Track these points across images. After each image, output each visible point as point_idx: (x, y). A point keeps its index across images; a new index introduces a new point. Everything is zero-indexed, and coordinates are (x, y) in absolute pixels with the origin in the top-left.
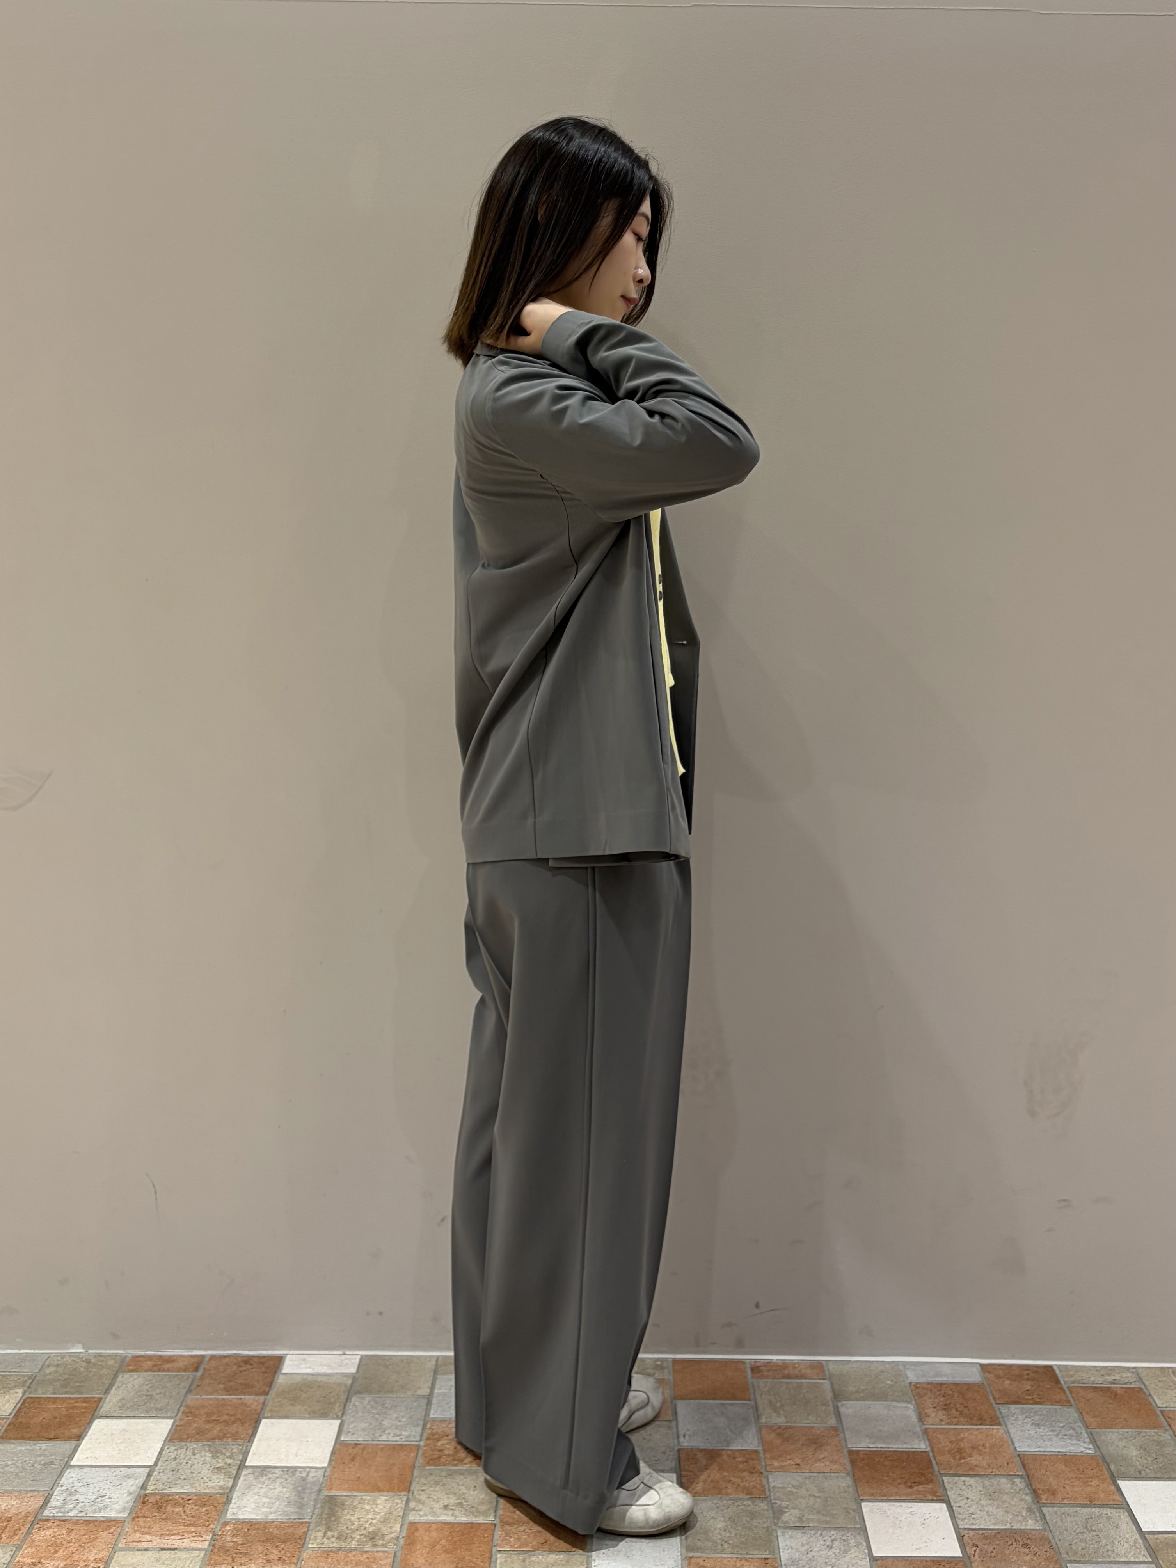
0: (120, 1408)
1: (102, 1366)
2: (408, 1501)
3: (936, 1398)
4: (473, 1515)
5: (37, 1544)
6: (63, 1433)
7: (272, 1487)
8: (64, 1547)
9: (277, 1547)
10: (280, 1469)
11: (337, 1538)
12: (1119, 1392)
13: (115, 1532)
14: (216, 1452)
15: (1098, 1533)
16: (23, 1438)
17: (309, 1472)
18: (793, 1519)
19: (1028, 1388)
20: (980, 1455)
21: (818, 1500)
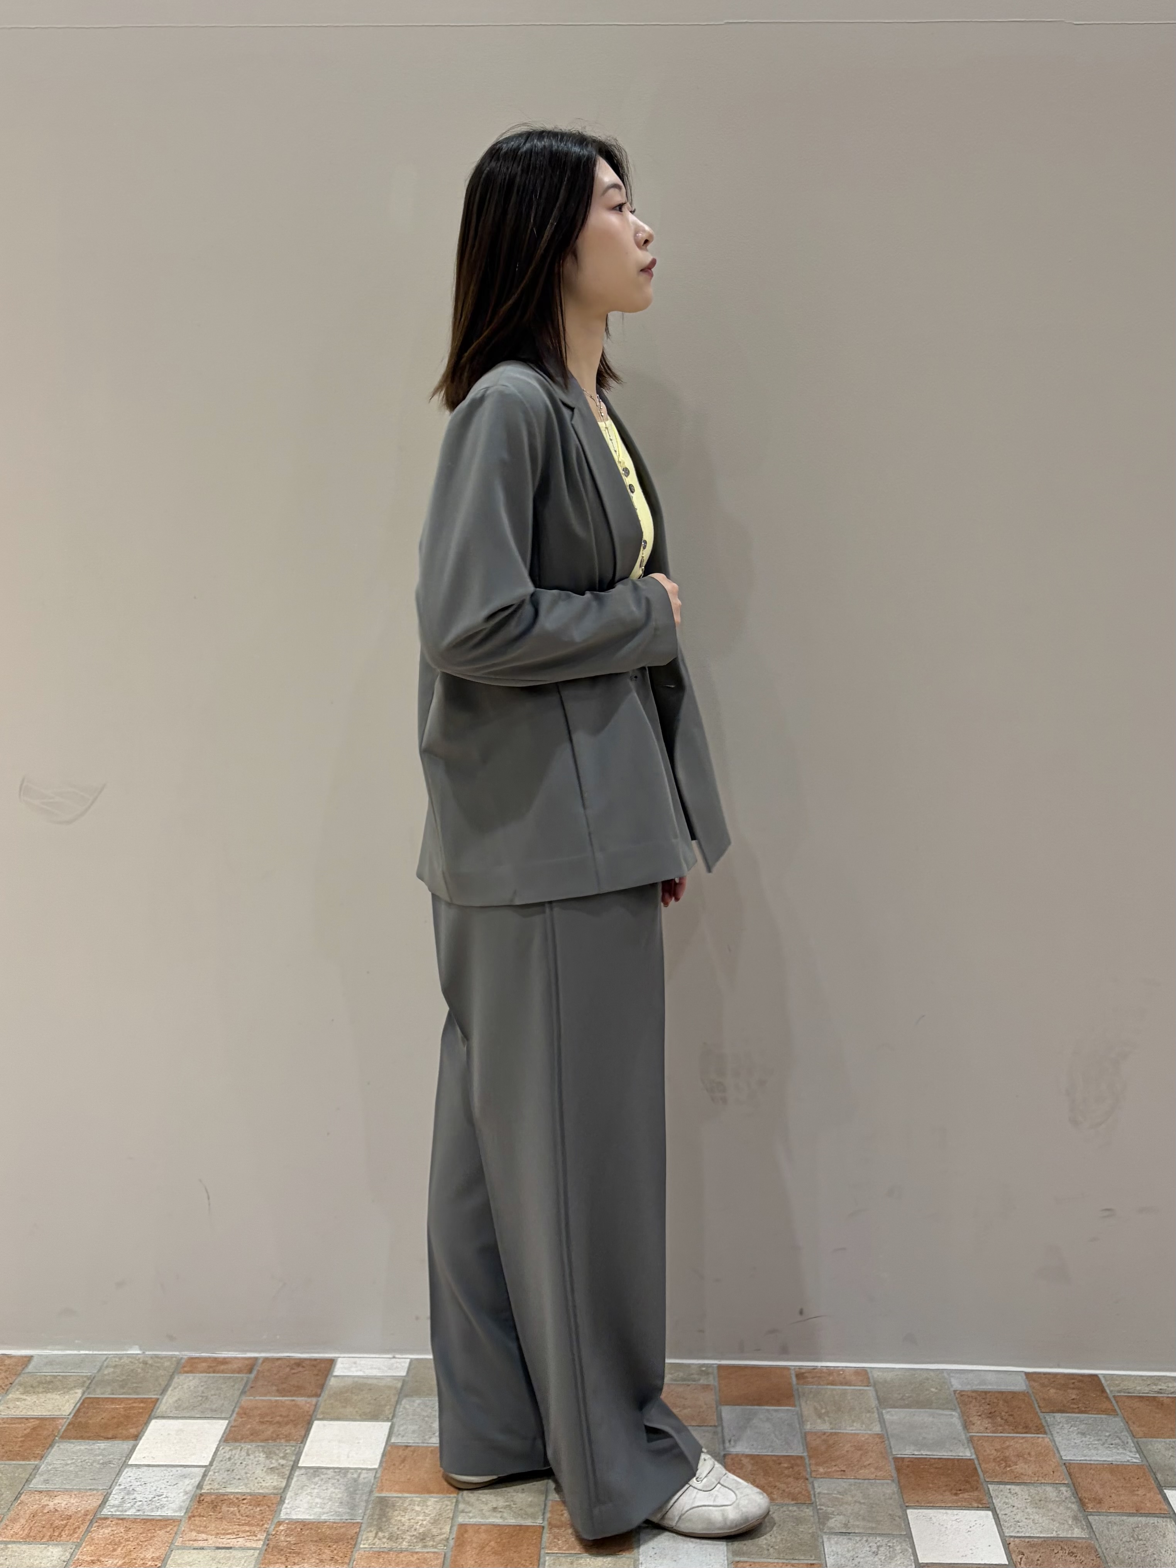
0: (177, 1408)
1: (158, 1367)
2: (457, 1502)
3: (980, 1406)
4: (522, 1517)
5: (97, 1542)
6: (122, 1434)
7: (324, 1488)
8: (122, 1545)
9: (329, 1547)
10: (331, 1470)
11: (388, 1539)
12: (1165, 1401)
13: (171, 1531)
14: (270, 1453)
15: (1145, 1542)
16: (82, 1438)
17: (360, 1474)
18: (838, 1525)
19: (1074, 1397)
20: (1026, 1463)
21: (863, 1506)
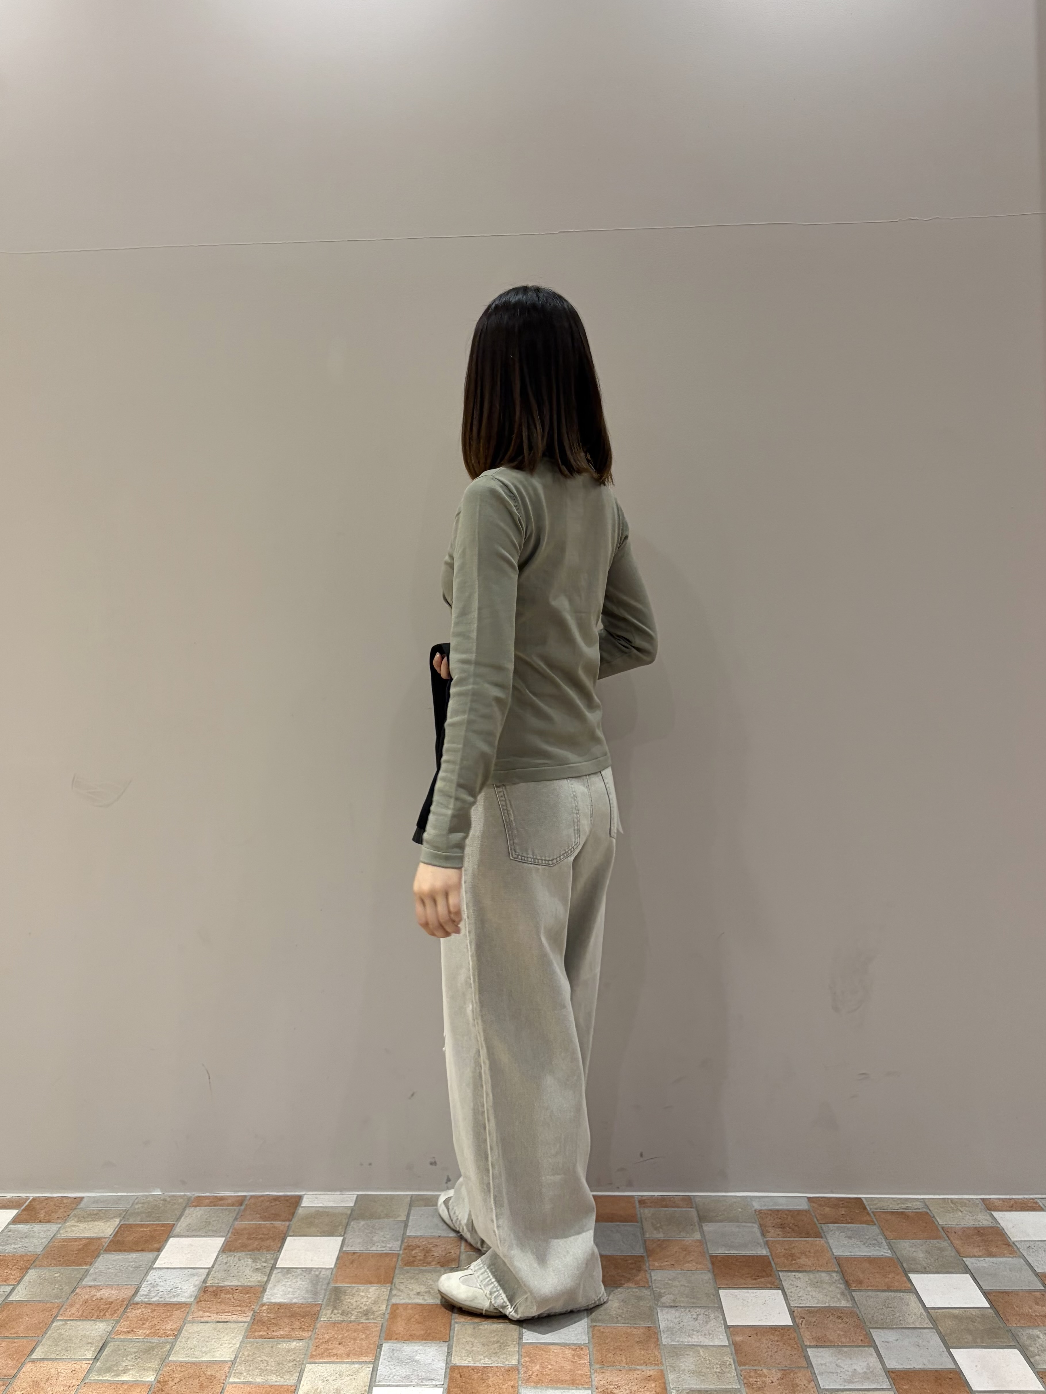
0: (188, 1230)
1: (174, 1203)
2: (391, 1290)
3: (775, 1220)
5: (131, 1319)
6: (148, 1247)
7: (294, 1281)
8: (149, 1321)
9: (299, 1320)
10: (300, 1270)
11: (341, 1314)
12: (910, 1215)
13: (185, 1311)
14: (255, 1259)
15: (893, 1309)
16: (120, 1251)
17: (321, 1272)
18: (669, 1301)
19: (843, 1213)
20: (807, 1258)
21: (687, 1288)
